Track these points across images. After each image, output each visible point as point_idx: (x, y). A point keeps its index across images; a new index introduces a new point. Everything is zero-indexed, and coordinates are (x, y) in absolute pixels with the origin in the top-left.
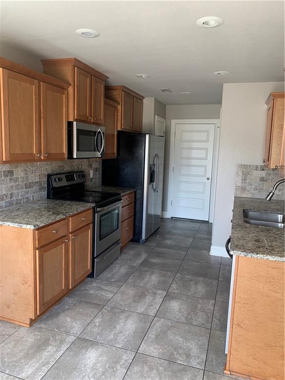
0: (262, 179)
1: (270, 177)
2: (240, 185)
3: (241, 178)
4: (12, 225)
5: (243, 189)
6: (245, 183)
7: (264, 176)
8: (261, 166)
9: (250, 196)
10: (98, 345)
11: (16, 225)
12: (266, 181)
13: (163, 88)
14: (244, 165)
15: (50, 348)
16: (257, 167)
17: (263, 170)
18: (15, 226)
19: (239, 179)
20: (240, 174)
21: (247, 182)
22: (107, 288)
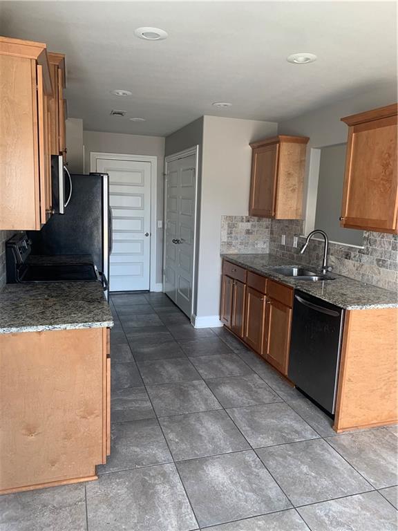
0: (248, 232)
1: (256, 229)
2: (226, 240)
3: (226, 232)
4: (73, 327)
5: (229, 244)
6: (231, 237)
7: (249, 228)
8: (246, 217)
9: (236, 252)
10: (207, 460)
11: (80, 326)
12: (251, 233)
13: (115, 110)
14: (230, 217)
15: (159, 488)
16: (243, 219)
17: (248, 221)
18: (77, 327)
19: (225, 233)
20: (226, 227)
21: (233, 235)
22: (131, 398)
